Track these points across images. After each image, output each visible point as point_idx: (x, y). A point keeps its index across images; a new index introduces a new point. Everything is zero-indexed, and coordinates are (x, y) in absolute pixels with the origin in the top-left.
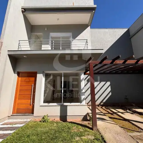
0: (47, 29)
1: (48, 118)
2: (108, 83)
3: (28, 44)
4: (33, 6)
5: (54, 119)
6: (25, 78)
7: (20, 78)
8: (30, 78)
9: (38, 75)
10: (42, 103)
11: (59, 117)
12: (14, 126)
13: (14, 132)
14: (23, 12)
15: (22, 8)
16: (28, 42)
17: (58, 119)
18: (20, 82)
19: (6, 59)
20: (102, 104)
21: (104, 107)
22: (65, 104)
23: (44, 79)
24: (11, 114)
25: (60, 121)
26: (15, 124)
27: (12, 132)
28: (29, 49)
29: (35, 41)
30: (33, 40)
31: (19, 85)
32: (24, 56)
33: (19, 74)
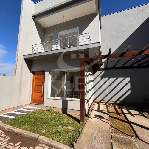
0: (56, 29)
1: (53, 109)
2: (128, 79)
3: (42, 46)
4: (39, 12)
5: (57, 111)
6: (38, 76)
7: (35, 76)
8: (41, 76)
9: (46, 73)
10: (49, 97)
11: (61, 109)
12: (29, 111)
13: (25, 114)
14: (34, 19)
15: (33, 16)
16: (42, 44)
17: (60, 111)
18: (35, 79)
19: (23, 62)
20: (118, 102)
21: (118, 106)
22: (67, 99)
23: (50, 76)
24: (30, 103)
25: (62, 113)
26: (30, 110)
27: (23, 114)
28: (44, 51)
29: (50, 42)
30: (46, 42)
31: (34, 81)
32: (35, 58)
33: (34, 73)
